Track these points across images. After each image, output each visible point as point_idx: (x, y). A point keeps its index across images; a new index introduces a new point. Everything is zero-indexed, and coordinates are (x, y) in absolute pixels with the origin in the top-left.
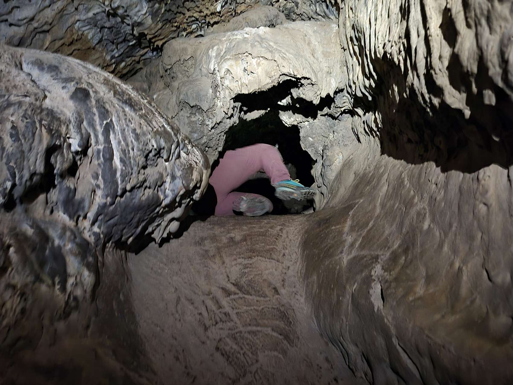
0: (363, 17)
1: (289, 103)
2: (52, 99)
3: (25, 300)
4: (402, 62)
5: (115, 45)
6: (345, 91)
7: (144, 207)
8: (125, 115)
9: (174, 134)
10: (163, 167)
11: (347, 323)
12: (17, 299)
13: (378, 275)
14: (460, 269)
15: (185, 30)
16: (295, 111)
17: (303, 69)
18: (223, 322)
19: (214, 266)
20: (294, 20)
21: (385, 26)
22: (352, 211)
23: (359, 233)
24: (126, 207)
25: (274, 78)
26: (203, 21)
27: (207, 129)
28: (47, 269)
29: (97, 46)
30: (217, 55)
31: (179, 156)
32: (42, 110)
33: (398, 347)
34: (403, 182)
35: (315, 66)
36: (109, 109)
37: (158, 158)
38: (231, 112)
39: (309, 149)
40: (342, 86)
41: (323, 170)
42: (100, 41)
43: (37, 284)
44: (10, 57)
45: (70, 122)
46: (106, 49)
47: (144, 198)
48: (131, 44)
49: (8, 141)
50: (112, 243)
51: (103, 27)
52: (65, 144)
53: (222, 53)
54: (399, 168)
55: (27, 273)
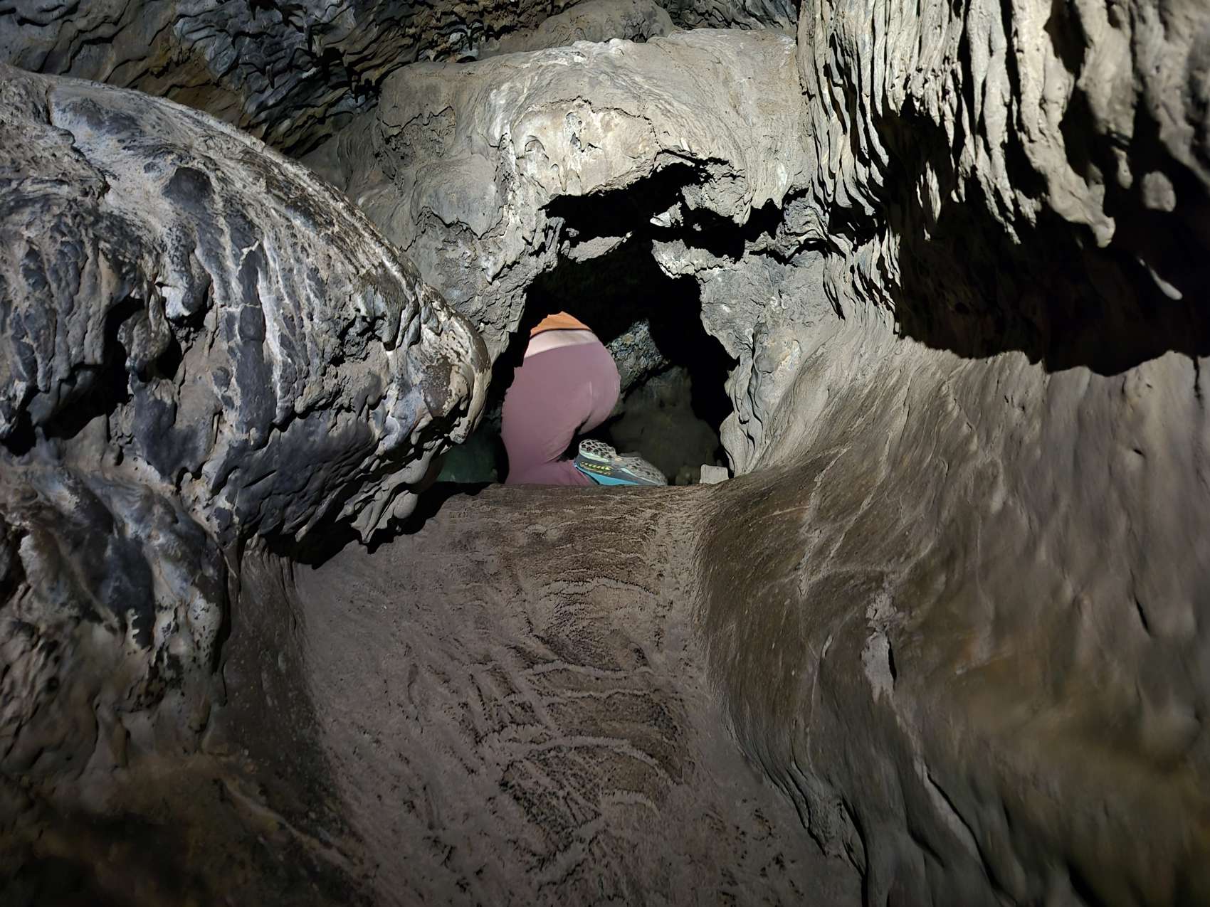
0: (857, 16)
1: (677, 221)
2: (122, 193)
3: (57, 660)
4: (950, 118)
5: (266, 77)
6: (810, 195)
7: (336, 452)
8: (294, 236)
9: (408, 284)
10: (381, 364)
11: (808, 730)
12: (38, 658)
13: (881, 618)
14: (1076, 602)
15: (432, 45)
16: (693, 241)
17: (713, 140)
18: (518, 725)
19: (497, 598)
20: (690, 27)
21: (909, 35)
22: (822, 475)
23: (837, 525)
24: (294, 451)
25: (644, 160)
26: (477, 25)
27: (484, 278)
28: (108, 591)
29: (226, 79)
30: (508, 104)
31: (417, 339)
32: (98, 218)
33: (927, 783)
34: (943, 404)
35: (740, 134)
36: (256, 221)
37: (370, 339)
38: (539, 239)
39: (720, 333)
40: (802, 182)
41: (754, 382)
42: (234, 66)
43: (85, 623)
44: (23, 92)
45: (164, 248)
46: (245, 87)
47: (335, 433)
48: (305, 75)
49: (18, 285)
50: (260, 536)
51: (240, 34)
52: (153, 297)
53: (522, 99)
54: (934, 374)
55: (62, 599)
